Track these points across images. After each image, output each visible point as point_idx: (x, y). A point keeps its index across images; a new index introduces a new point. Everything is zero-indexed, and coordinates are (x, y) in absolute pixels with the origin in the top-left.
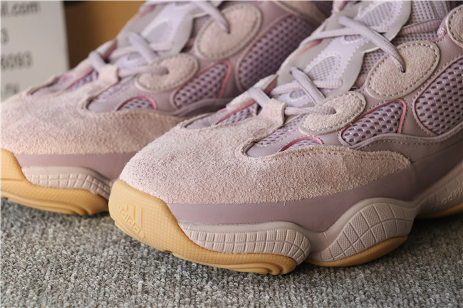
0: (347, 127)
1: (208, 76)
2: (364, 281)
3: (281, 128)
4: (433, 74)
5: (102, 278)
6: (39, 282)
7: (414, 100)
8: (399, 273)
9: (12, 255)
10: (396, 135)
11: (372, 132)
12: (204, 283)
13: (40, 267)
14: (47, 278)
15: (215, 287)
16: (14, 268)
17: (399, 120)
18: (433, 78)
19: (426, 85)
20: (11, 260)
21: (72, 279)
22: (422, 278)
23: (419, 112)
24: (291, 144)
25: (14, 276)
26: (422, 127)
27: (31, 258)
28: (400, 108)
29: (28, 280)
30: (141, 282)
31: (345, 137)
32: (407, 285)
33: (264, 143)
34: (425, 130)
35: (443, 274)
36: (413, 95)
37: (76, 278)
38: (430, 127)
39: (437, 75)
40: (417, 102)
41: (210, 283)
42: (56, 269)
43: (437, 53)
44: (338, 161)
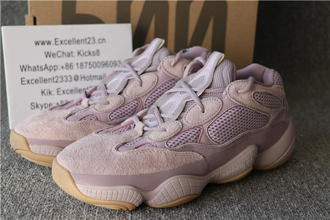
0: (170, 139)
1: (129, 106)
2: (239, 212)
3: (141, 136)
4: (218, 114)
5: (111, 213)
6: (80, 216)
7: (207, 127)
8: (255, 206)
9: (67, 200)
10: (196, 144)
11: (183, 142)
12: (161, 214)
13: (80, 207)
14: (84, 213)
15: (167, 217)
16: (68, 208)
17: (198, 136)
18: (218, 116)
19: (214, 120)
20: (66, 203)
21: (96, 214)
22: (266, 209)
23: (210, 132)
24: (141, 146)
25: (68, 213)
26: (211, 140)
27: (76, 202)
28: (200, 130)
29: (75, 215)
30: (130, 215)
31: (168, 144)
32: (259, 214)
33: (129, 144)
34: (213, 141)
35: (276, 206)
36: (207, 124)
37: (98, 213)
38: (215, 140)
39: (220, 114)
40: (209, 127)
41: (164, 214)
42: (89, 208)
43: (221, 104)
44: (162, 156)
